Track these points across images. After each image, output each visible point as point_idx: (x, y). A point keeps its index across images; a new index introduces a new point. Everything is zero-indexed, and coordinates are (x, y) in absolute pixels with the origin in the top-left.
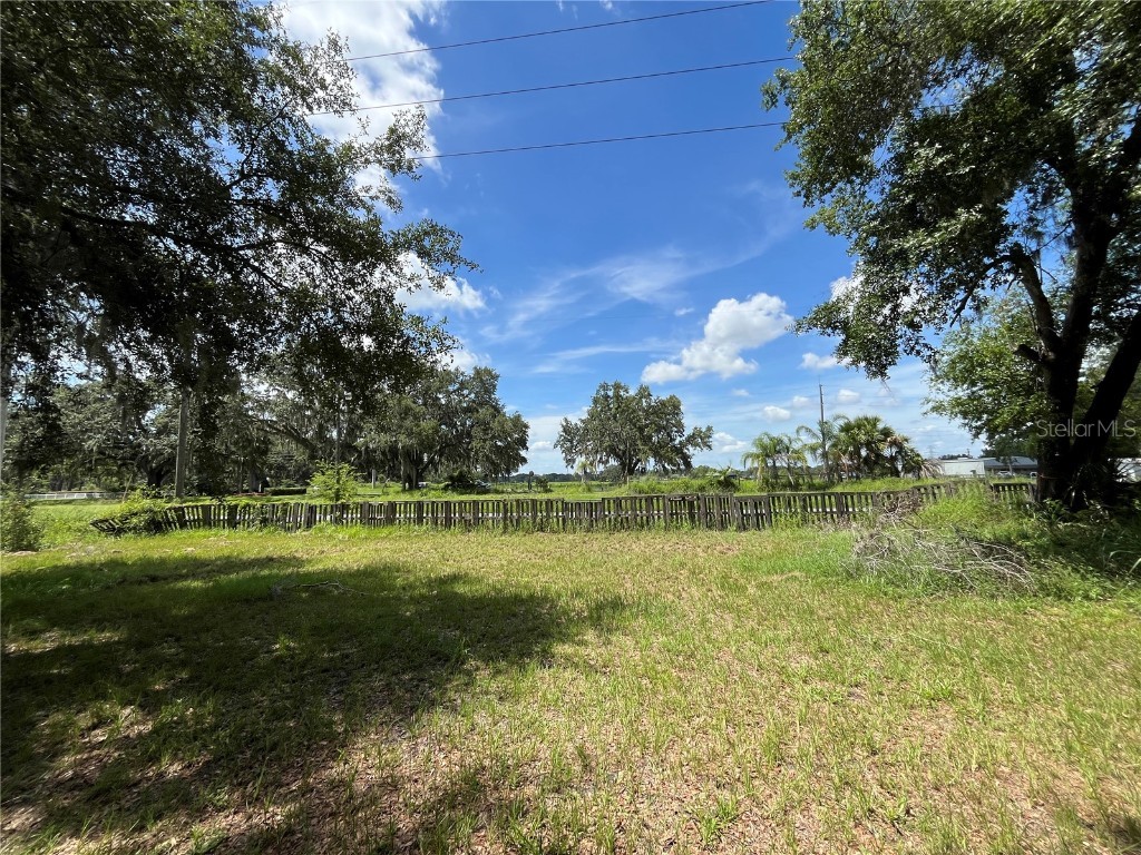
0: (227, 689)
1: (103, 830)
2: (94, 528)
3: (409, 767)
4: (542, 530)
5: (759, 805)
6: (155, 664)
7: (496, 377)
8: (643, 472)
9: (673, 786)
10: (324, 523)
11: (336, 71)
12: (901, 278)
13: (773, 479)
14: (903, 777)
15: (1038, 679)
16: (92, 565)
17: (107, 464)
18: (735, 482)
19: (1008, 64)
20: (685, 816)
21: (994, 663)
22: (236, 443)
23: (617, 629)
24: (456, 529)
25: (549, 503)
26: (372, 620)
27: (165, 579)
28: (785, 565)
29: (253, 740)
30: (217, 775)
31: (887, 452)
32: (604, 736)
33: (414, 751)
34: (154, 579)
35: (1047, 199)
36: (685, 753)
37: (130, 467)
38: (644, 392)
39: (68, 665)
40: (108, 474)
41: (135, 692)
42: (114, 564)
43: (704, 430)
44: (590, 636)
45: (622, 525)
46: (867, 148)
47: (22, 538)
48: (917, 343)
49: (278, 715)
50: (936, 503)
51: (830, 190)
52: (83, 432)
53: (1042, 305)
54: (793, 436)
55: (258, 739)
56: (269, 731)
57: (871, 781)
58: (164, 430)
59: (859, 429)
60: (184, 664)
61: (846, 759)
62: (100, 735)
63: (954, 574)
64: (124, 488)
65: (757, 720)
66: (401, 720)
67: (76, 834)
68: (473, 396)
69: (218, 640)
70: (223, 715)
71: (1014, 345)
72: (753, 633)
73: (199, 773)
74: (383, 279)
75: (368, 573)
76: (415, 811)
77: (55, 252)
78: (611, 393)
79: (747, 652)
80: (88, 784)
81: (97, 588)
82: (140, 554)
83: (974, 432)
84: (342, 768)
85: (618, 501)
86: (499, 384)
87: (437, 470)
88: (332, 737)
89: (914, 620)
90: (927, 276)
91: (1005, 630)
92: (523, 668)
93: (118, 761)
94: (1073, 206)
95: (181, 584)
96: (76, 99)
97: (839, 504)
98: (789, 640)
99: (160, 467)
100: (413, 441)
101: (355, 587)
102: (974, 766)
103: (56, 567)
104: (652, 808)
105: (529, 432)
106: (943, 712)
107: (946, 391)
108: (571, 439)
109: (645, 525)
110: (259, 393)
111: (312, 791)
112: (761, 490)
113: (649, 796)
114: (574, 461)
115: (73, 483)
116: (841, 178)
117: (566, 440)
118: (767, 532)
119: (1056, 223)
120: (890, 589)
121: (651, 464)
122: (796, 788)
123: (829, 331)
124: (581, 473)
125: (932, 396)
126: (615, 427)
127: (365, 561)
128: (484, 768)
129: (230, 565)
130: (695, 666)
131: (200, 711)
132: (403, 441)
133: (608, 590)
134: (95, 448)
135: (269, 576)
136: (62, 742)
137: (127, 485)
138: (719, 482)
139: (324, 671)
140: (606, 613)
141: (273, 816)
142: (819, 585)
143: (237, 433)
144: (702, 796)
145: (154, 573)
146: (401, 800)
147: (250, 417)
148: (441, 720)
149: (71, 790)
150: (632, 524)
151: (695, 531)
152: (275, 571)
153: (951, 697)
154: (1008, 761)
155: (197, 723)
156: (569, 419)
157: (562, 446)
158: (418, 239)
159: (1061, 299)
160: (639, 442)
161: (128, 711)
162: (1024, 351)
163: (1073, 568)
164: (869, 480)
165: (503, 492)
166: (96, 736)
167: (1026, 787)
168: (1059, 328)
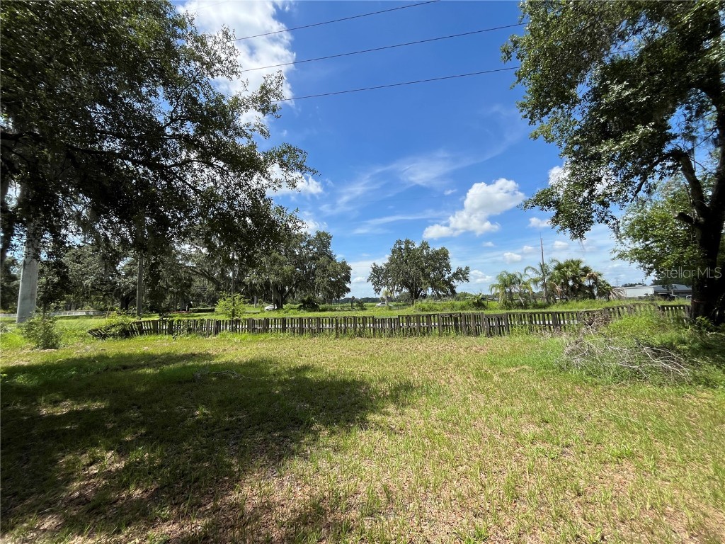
0: (168, 441)
1: (97, 531)
2: (90, 335)
3: (278, 496)
4: (360, 336)
5: (502, 530)
6: (126, 424)
7: (330, 238)
8: (425, 296)
9: (445, 514)
10: (226, 332)
11: (227, 52)
12: (596, 172)
13: (509, 302)
14: (599, 513)
15: (693, 444)
16: (89, 358)
17: (97, 294)
18: (485, 302)
19: (672, 25)
20: (454, 535)
21: (662, 434)
22: (172, 281)
23: (409, 404)
24: (306, 335)
25: (364, 319)
26: (255, 396)
27: (131, 367)
28: (518, 361)
29: (183, 475)
30: (163, 498)
31: (587, 283)
32: (401, 478)
33: (281, 485)
34: (125, 368)
35: (699, 113)
36: (453, 492)
37: (110, 296)
38: (425, 246)
39: (76, 424)
40: (97, 300)
41: (114, 442)
42: (102, 358)
43: (463, 269)
44: (391, 408)
45: (411, 332)
46: (572, 85)
47: (49, 341)
48: (606, 215)
49: (199, 459)
50: (621, 319)
51: (547, 113)
52: (83, 275)
53: (696, 185)
54: (522, 273)
55: (186, 475)
56: (193, 469)
57: (577, 515)
58: (130, 273)
59: (568, 267)
60: (143, 424)
61: (560, 498)
62: (94, 470)
63: (634, 369)
64: (107, 309)
65: (500, 469)
66: (273, 464)
67: (80, 534)
68: (315, 250)
69: (162, 408)
70: (166, 458)
71: (675, 213)
72: (497, 408)
73: (152, 496)
74: (258, 183)
75: (252, 364)
76: (282, 526)
77: (63, 170)
78: (403, 246)
79: (493, 421)
80: (88, 501)
81: (92, 373)
82: (117, 351)
83: (647, 271)
84: (237, 496)
85: (408, 318)
86: (332, 241)
87: (294, 297)
88: (231, 475)
89: (607, 400)
90: (615, 171)
91: (670, 408)
92: (348, 430)
93: (105, 487)
94: (718, 118)
95: (141, 371)
96: (72, 77)
97: (554, 319)
98: (521, 413)
99: (128, 296)
100: (280, 279)
101: (244, 373)
102: (648, 506)
103: (68, 359)
104: (432, 529)
105: (352, 272)
106: (626, 466)
107: (627, 244)
108: (378, 276)
109: (425, 332)
110: (185, 250)
111: (219, 510)
112: (502, 308)
113: (430, 521)
114: (380, 290)
115: (78, 306)
116: (555, 105)
117: (375, 276)
118: (506, 338)
119: (705, 130)
120: (589, 379)
121: (430, 292)
122: (527, 518)
123: (546, 207)
124: (385, 297)
125: (618, 248)
126: (406, 268)
127: (250, 356)
128: (325, 498)
129: (170, 358)
130: (460, 431)
131: (152, 456)
132: (273, 278)
133: (403, 377)
134: (90, 285)
135: (193, 366)
136: (72, 473)
137: (109, 307)
138: (474, 303)
139: (227, 430)
140: (401, 393)
141: (196, 527)
142: (541, 375)
143: (173, 275)
144: (465, 521)
145: (126, 363)
146: (273, 518)
147: (180, 265)
148: (297, 464)
149: (78, 505)
150: (418, 333)
151: (459, 336)
152: (196, 363)
153: (632, 456)
154: (672, 503)
155: (151, 463)
156: (376, 264)
157: (372, 280)
158: (280, 156)
159: (709, 181)
160: (422, 278)
161: (110, 454)
162: (683, 217)
163: (717, 366)
164: (575, 301)
165: (335, 310)
166: (92, 470)
167: (685, 522)
168: (708, 200)
